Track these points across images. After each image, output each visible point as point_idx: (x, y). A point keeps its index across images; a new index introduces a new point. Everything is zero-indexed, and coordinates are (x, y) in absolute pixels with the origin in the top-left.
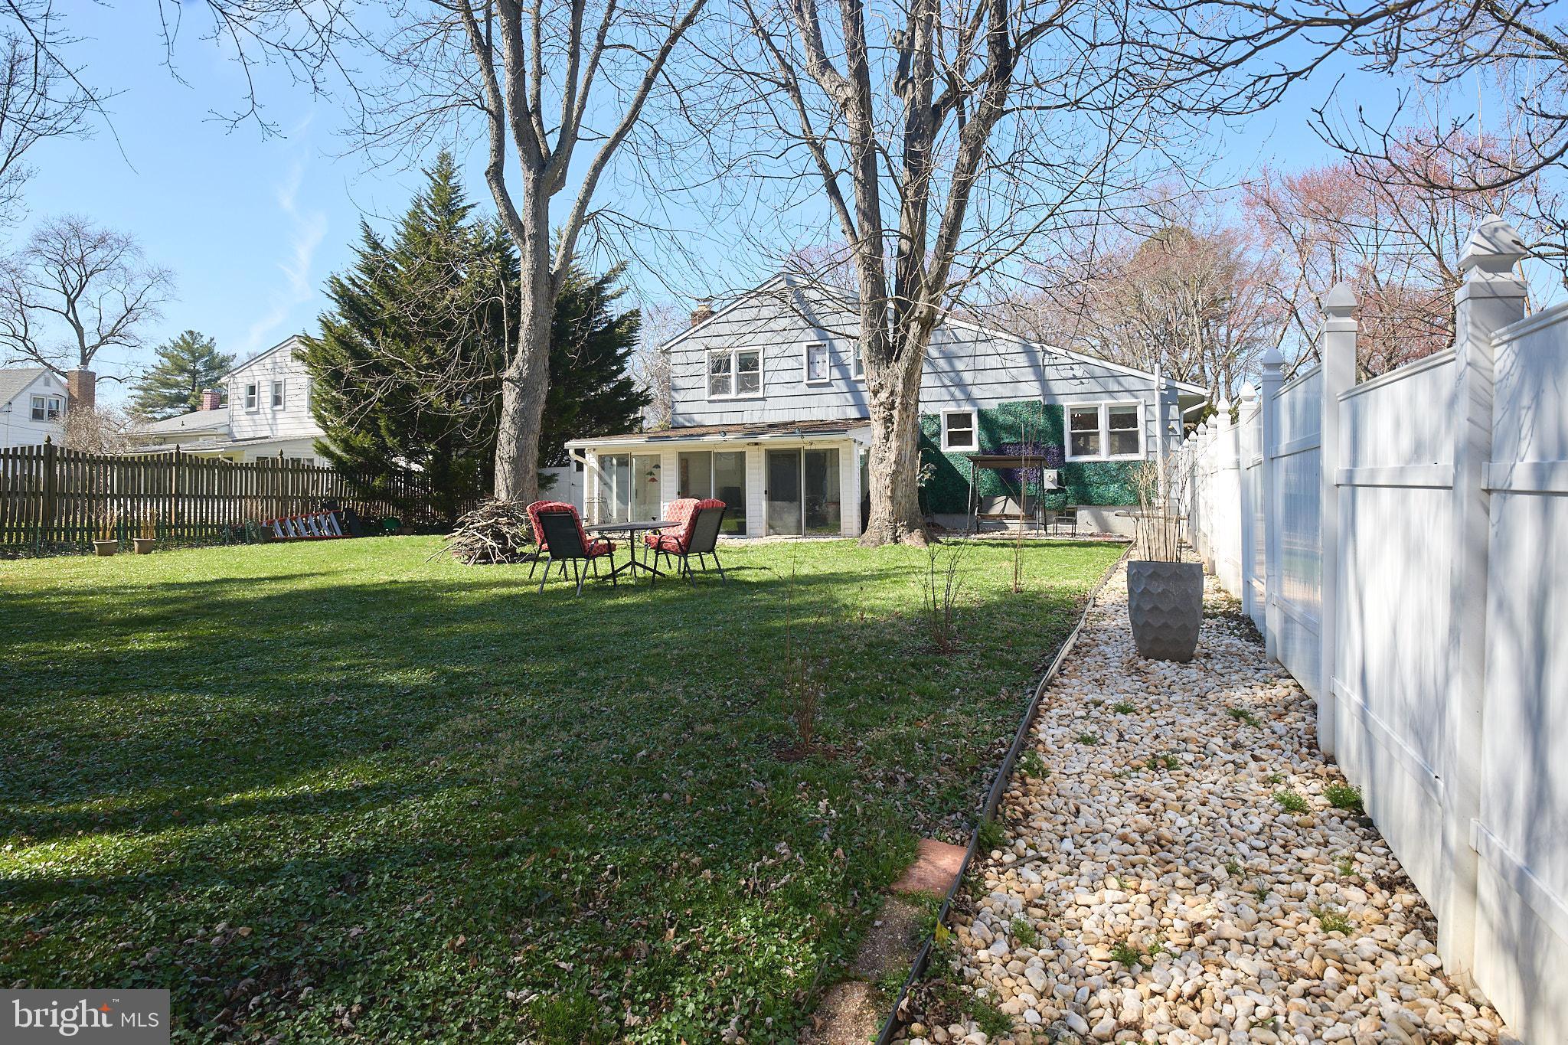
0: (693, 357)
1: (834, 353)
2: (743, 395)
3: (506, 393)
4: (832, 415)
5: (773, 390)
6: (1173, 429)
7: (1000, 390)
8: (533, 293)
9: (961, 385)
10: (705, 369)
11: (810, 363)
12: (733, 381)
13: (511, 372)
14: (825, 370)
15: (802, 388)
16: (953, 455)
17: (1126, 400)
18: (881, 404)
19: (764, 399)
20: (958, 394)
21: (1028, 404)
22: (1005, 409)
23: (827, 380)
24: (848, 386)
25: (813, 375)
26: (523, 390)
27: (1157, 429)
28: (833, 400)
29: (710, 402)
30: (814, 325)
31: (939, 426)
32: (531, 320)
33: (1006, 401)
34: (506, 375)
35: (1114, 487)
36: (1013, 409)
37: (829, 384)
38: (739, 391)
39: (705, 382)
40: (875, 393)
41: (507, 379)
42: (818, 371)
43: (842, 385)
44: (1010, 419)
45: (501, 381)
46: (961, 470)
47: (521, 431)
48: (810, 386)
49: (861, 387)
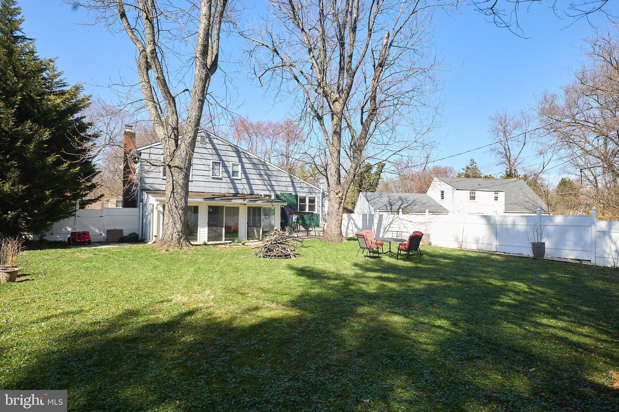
1: (225, 166)
4: (223, 191)
5: (196, 178)
6: (323, 205)
7: (282, 188)
9: (271, 186)
11: (213, 169)
14: (220, 172)
15: (210, 179)
17: (314, 195)
19: (192, 181)
21: (289, 194)
23: (221, 177)
24: (230, 180)
25: (214, 174)
27: (320, 204)
28: (223, 185)
29: (163, 179)
30: (218, 155)
33: (283, 192)
36: (285, 194)
37: (221, 179)
39: (161, 169)
42: (217, 173)
43: (227, 180)
44: (284, 198)
48: (213, 178)
49: (235, 181)
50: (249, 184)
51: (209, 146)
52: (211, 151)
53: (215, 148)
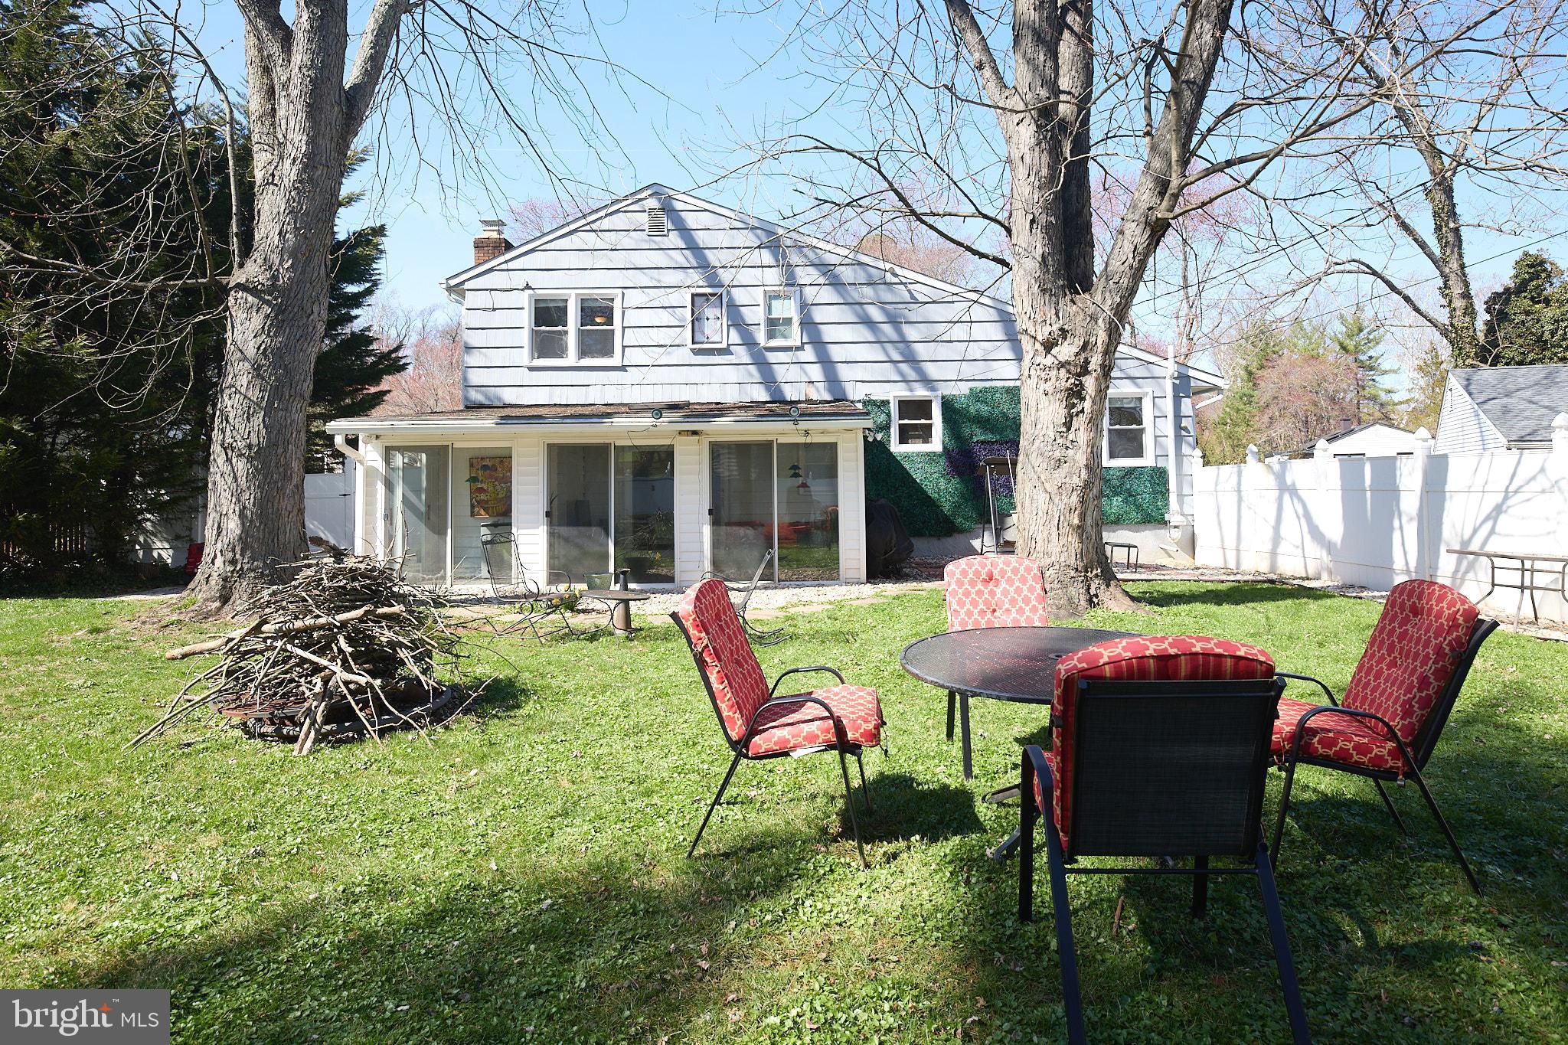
0: (501, 300)
1: (733, 309)
2: (587, 362)
3: (238, 314)
4: (730, 396)
5: (634, 356)
6: (1185, 429)
7: (968, 370)
8: (310, 116)
9: (912, 360)
10: (526, 318)
11: (696, 320)
12: (572, 341)
13: (251, 271)
14: (717, 329)
15: (684, 355)
16: (907, 456)
17: (1131, 390)
18: (1062, 365)
19: (623, 368)
20: (912, 375)
21: (1008, 390)
22: (977, 396)
23: (724, 345)
24: (752, 355)
25: (699, 337)
26: (279, 310)
27: (1168, 427)
28: (732, 374)
29: (531, 369)
30: (704, 265)
31: (889, 415)
32: (300, 172)
33: (980, 385)
34: (238, 277)
35: (1117, 501)
36: (989, 395)
37: (726, 351)
38: (583, 352)
39: (524, 338)
40: (1049, 346)
41: (240, 287)
42: (707, 332)
43: (742, 354)
44: (984, 409)
45: (225, 291)
46: (918, 476)
47: (276, 393)
48: (696, 352)
49: (772, 357)
50: (826, 363)
51: (675, 239)
52: (679, 258)
53: (693, 247)
